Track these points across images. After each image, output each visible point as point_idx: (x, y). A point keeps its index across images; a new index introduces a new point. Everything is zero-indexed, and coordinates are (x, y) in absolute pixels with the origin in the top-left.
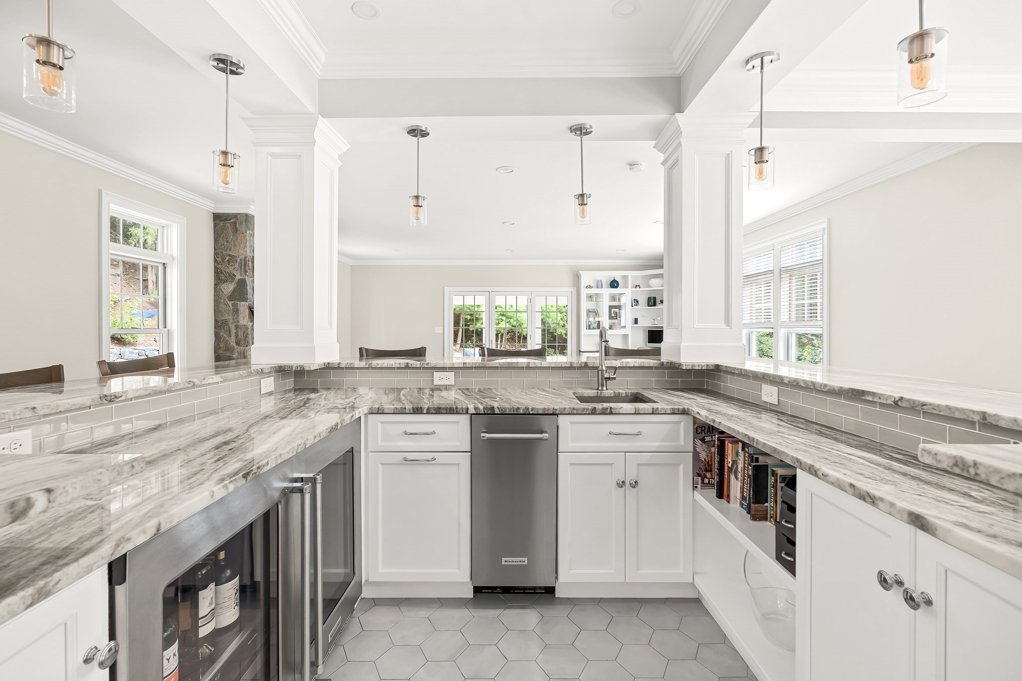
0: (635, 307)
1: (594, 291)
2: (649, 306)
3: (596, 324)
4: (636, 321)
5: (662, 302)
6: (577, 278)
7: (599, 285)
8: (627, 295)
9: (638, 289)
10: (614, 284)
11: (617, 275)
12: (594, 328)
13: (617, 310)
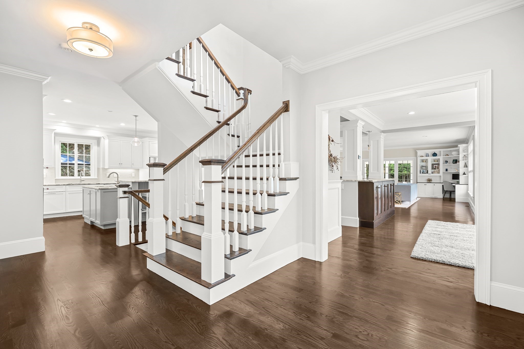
0: (445, 164)
1: (425, 158)
2: (453, 163)
3: (426, 172)
4: (447, 170)
5: (459, 161)
6: (416, 153)
7: (427, 155)
8: (441, 159)
9: (447, 156)
10: (435, 155)
11: (436, 151)
12: (425, 173)
13: (437, 166)
